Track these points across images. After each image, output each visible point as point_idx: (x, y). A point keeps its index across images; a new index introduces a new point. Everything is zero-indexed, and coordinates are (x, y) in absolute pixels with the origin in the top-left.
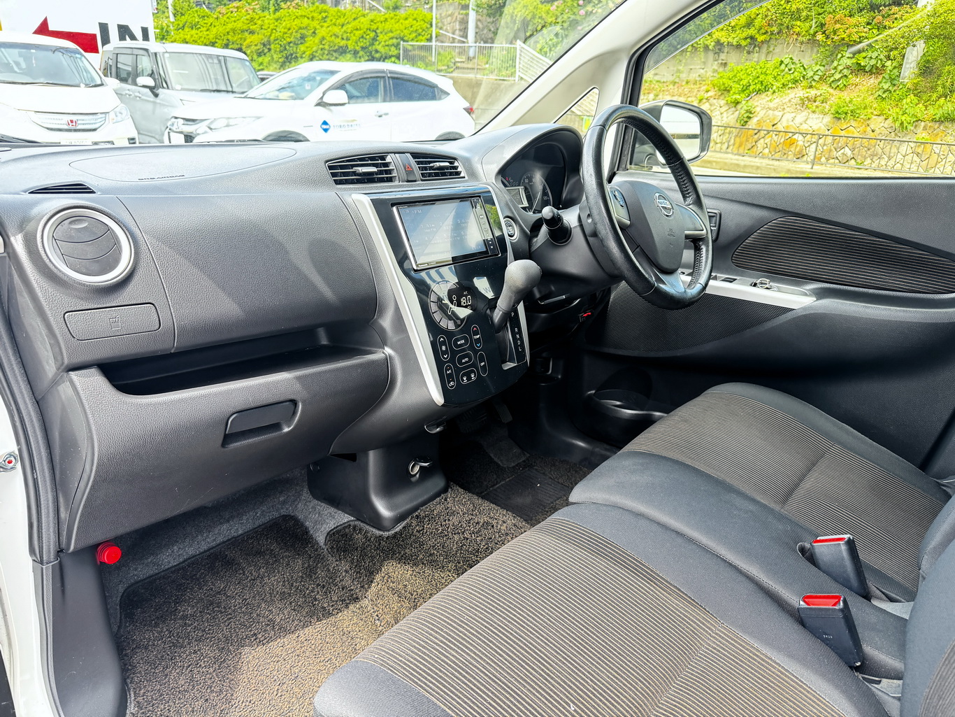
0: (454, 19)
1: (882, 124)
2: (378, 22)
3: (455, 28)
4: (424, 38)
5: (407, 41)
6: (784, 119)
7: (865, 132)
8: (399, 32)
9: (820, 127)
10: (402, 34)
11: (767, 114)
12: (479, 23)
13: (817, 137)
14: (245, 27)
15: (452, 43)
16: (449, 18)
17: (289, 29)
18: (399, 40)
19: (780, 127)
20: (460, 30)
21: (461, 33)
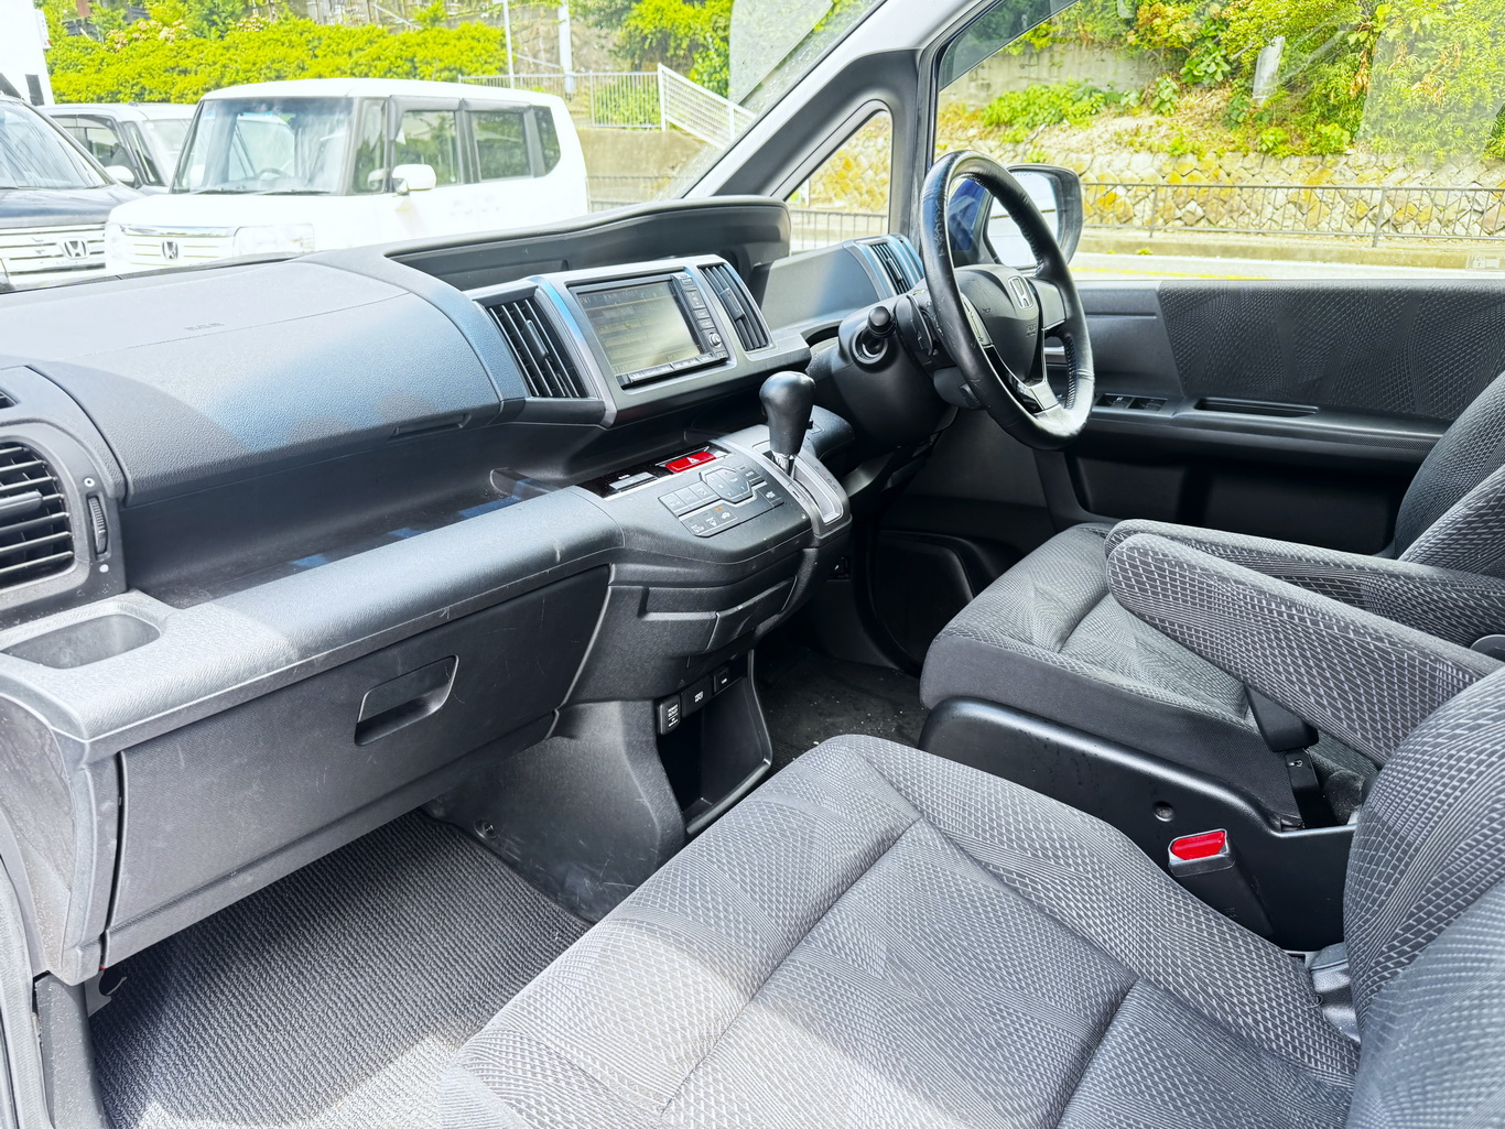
0: (534, 32)
1: (1240, 164)
3: (537, 49)
4: (492, 68)
5: (469, 74)
6: (1096, 165)
7: (1217, 177)
8: (451, 60)
9: (1151, 173)
10: (458, 63)
11: (1068, 158)
14: (171, 63)
15: (533, 73)
16: (525, 33)
17: (254, 64)
18: (455, 73)
19: (1090, 177)
20: (546, 51)
21: (549, 56)
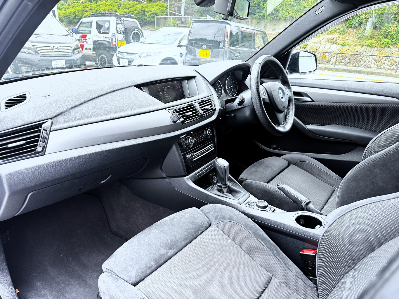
0: (175, 6)
1: (360, 49)
2: (144, 7)
3: (176, 10)
5: (158, 15)
6: (321, 47)
7: (354, 52)
8: (154, 11)
9: (336, 50)
10: (156, 12)
11: (314, 45)
12: (186, 7)
13: (335, 54)
14: (83, 9)
15: (174, 16)
16: (173, 5)
18: (154, 15)
19: (319, 50)
20: (178, 10)
21: (178, 12)
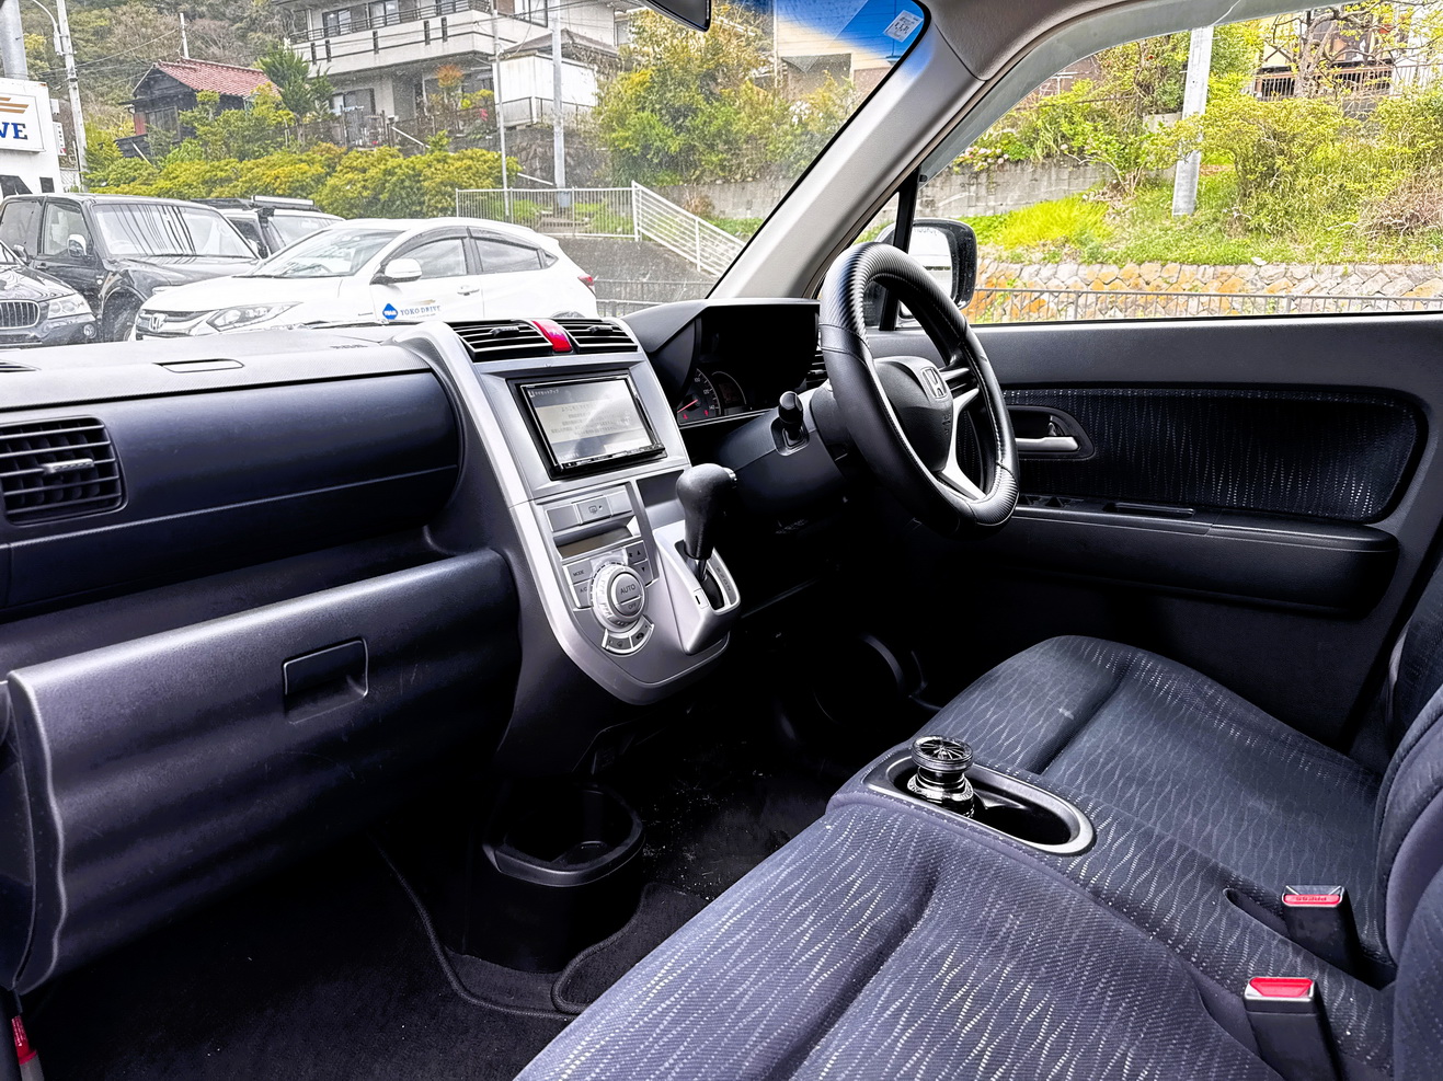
0: (532, 153)
1: (1158, 274)
3: (534, 168)
5: (464, 187)
6: (1025, 274)
7: (1137, 285)
9: (1076, 281)
12: (568, 158)
13: (1073, 296)
15: (531, 188)
16: (524, 153)
18: (452, 187)
20: (541, 168)
